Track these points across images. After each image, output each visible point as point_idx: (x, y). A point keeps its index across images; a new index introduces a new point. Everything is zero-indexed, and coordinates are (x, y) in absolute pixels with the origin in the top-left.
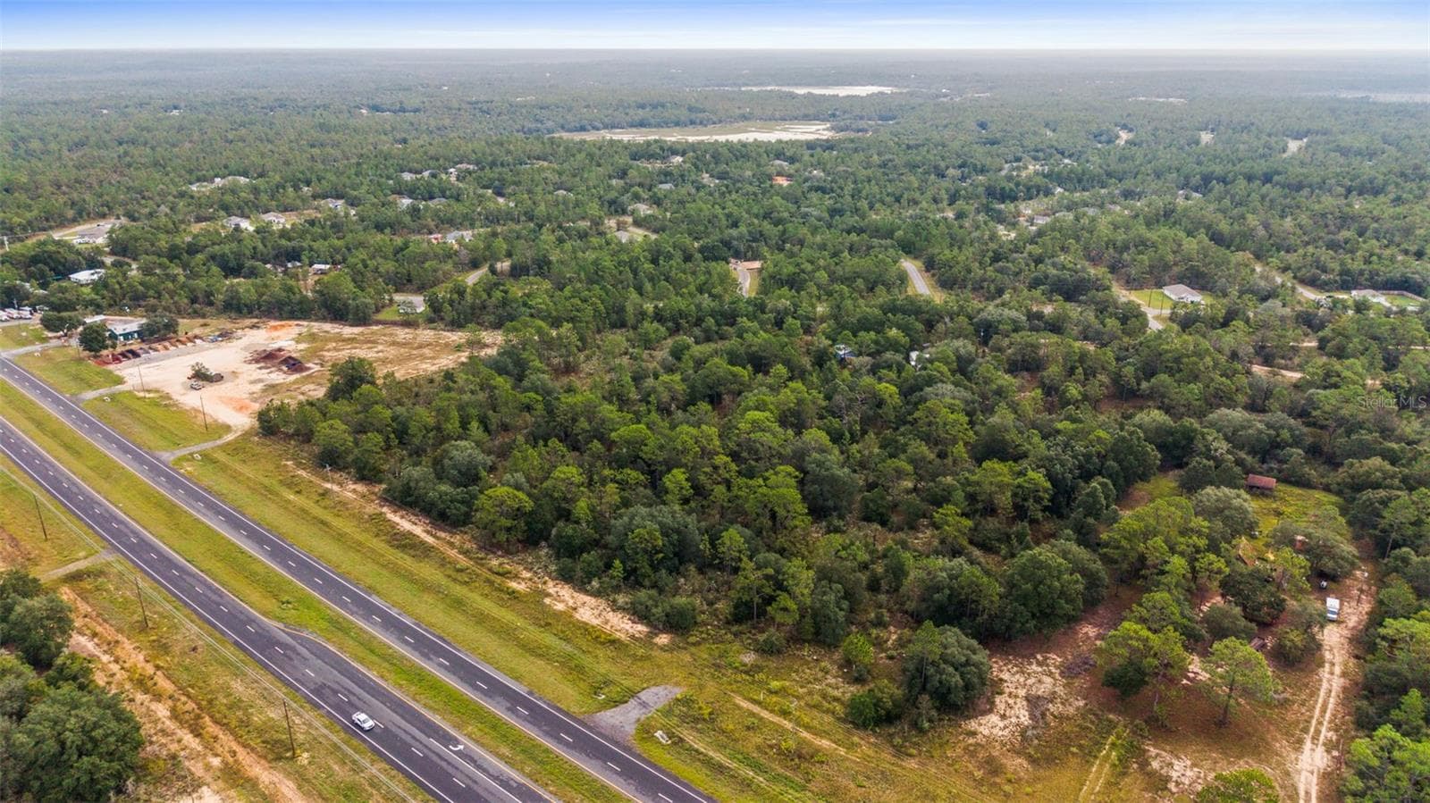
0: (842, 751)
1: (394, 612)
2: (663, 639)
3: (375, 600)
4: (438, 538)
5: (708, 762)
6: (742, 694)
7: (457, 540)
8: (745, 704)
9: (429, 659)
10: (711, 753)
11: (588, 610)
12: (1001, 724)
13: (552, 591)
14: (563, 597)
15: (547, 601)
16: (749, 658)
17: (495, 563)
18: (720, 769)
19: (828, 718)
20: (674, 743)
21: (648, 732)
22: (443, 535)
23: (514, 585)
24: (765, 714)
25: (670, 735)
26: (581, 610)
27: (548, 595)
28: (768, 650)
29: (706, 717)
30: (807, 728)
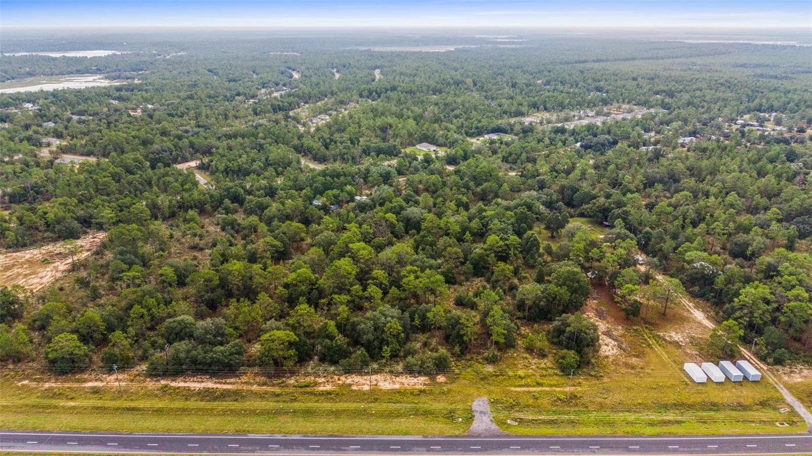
0: (579, 389)
1: (278, 437)
2: (441, 379)
3: (251, 436)
4: (231, 383)
5: (544, 422)
6: (511, 385)
7: (244, 379)
8: (518, 389)
9: (345, 450)
10: (540, 418)
11: (385, 383)
12: (610, 348)
13: (349, 381)
14: (362, 383)
15: (354, 388)
16: (490, 369)
17: (292, 381)
18: (553, 422)
19: (556, 378)
20: (520, 422)
21: (505, 423)
22: (232, 380)
23: (322, 388)
24: (532, 389)
25: (515, 420)
26: (379, 384)
27: (350, 385)
28: (492, 361)
29: (514, 403)
30: (556, 386)
